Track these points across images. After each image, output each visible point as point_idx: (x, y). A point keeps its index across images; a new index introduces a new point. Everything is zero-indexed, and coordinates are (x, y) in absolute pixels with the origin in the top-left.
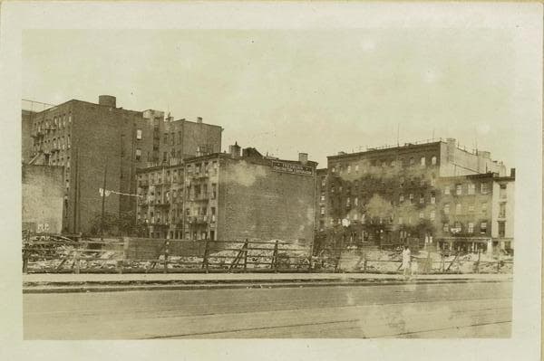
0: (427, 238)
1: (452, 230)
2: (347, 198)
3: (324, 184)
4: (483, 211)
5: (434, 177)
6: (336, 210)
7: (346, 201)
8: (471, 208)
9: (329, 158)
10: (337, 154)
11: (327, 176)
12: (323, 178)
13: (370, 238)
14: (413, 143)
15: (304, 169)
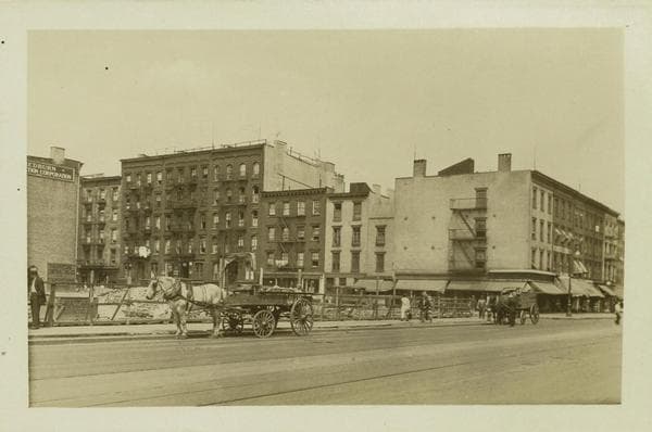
0: (247, 273)
1: (277, 262)
2: (146, 217)
3: (116, 198)
4: (316, 238)
5: (256, 192)
6: (132, 235)
7: (145, 221)
8: (302, 234)
9: (124, 162)
10: (136, 157)
11: (120, 187)
12: (115, 189)
13: (176, 272)
14: (232, 144)
15: (59, 170)
